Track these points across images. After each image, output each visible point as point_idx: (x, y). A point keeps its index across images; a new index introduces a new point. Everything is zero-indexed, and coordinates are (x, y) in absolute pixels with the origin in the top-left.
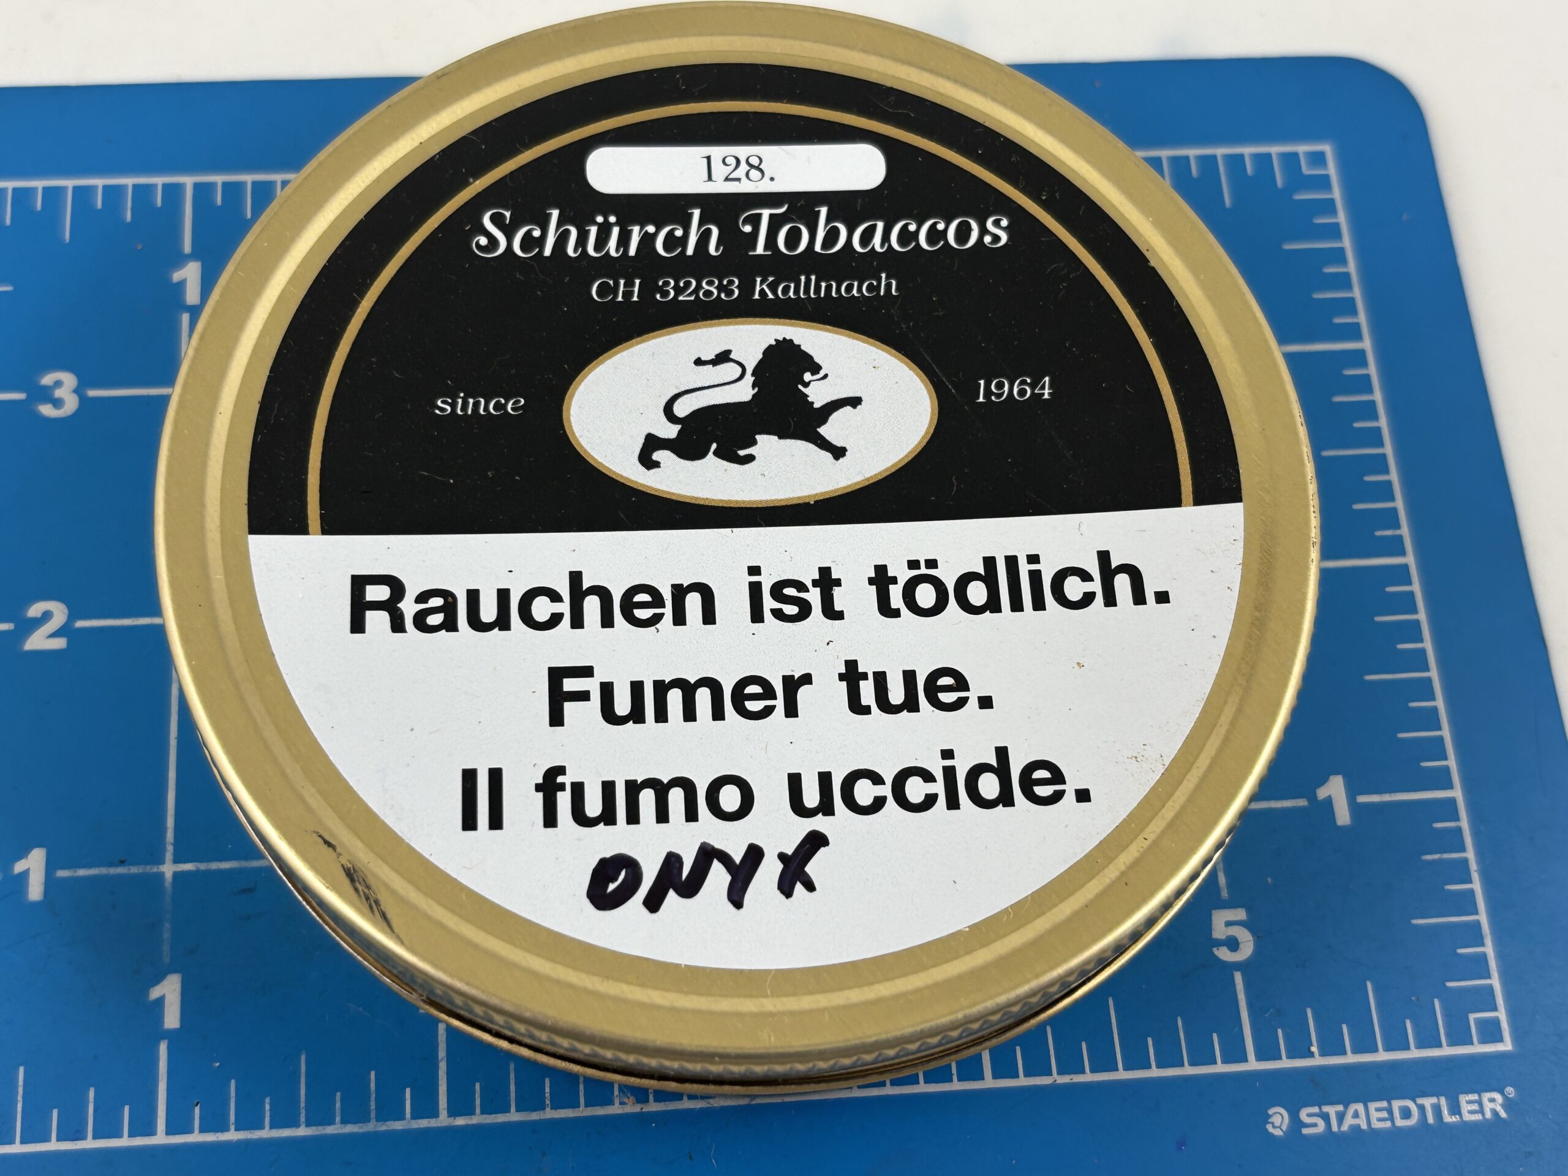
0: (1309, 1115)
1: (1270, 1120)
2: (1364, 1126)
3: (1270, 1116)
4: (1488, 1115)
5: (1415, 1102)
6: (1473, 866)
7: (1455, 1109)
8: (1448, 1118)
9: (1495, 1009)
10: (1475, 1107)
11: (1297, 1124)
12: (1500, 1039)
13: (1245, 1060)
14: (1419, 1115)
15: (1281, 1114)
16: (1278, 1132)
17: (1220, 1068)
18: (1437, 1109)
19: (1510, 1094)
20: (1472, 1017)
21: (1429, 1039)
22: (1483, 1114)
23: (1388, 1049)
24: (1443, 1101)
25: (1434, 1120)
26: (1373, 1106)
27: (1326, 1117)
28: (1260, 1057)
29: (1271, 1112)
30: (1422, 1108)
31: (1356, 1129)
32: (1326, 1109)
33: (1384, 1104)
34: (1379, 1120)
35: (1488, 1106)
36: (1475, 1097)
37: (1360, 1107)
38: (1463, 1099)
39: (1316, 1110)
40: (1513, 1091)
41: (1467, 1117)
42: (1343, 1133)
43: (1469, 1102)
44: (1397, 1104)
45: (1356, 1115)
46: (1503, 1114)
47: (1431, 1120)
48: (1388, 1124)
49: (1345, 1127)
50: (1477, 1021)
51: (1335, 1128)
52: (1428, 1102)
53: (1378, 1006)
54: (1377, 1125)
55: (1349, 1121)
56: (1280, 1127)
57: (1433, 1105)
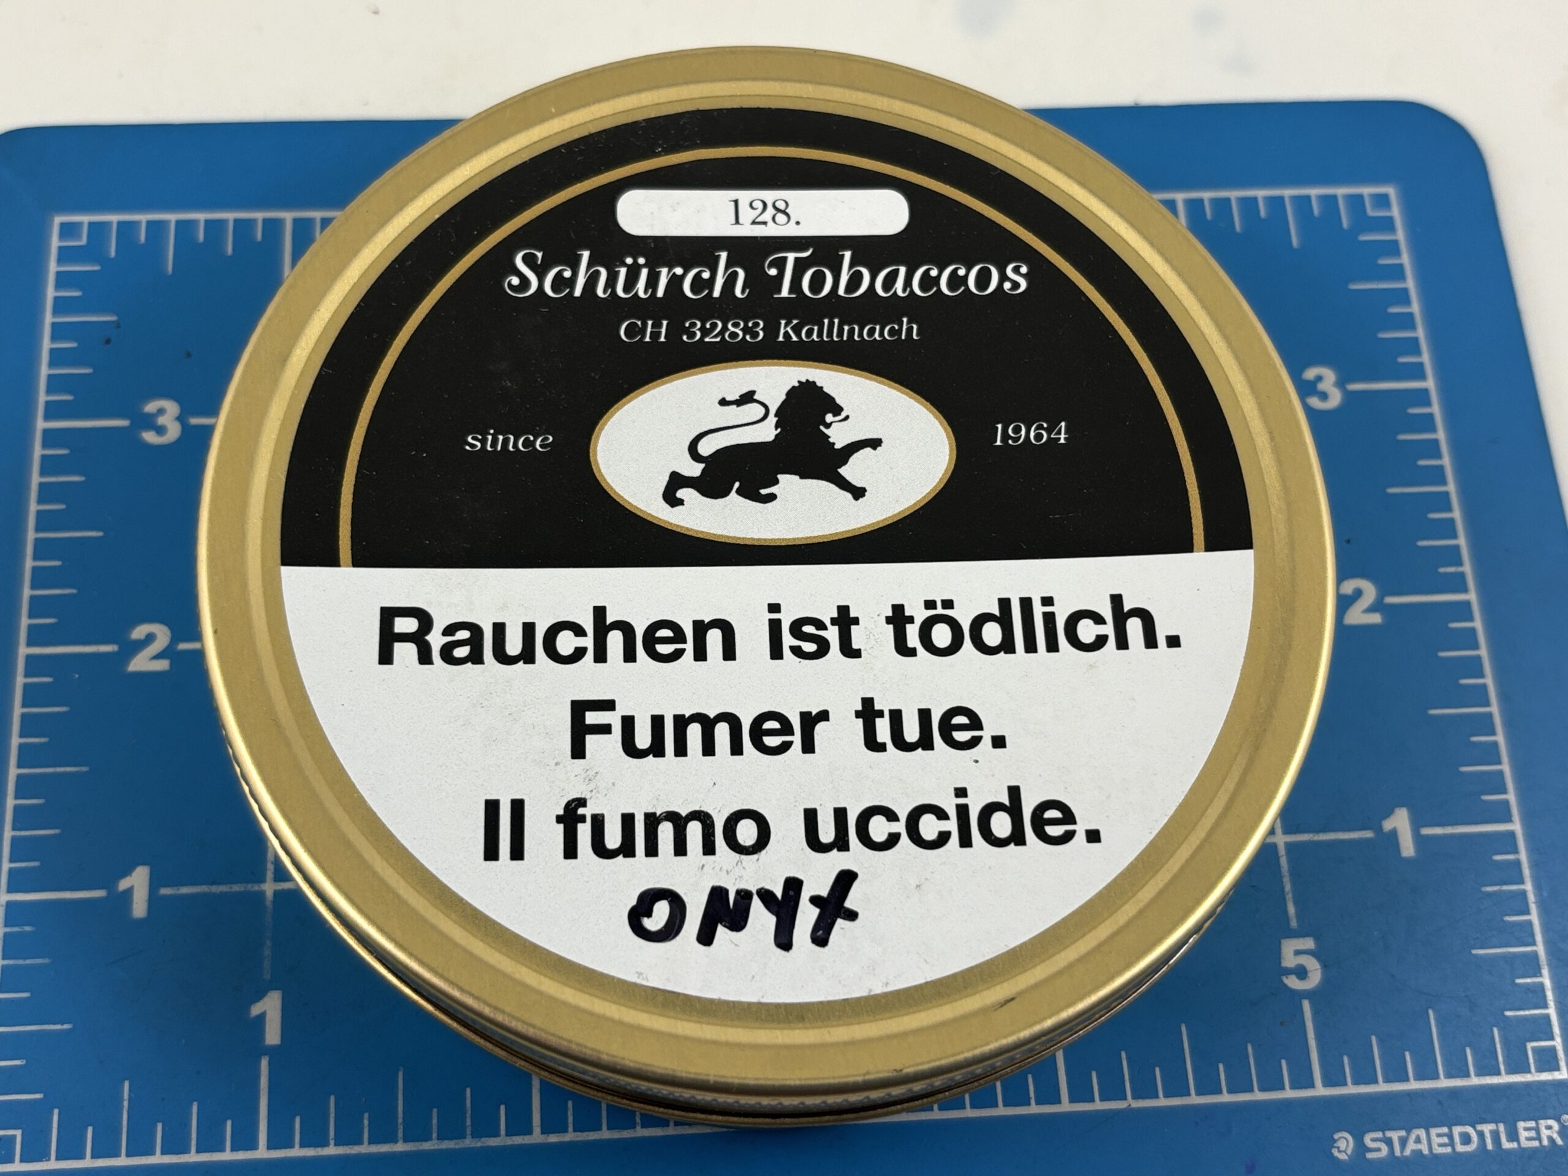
1: (1336, 1145)
2: (1425, 1152)
3: (1335, 1141)
4: (1545, 1142)
5: (1474, 1128)
6: (1531, 898)
7: (1513, 1136)
8: (1505, 1145)
10: (1533, 1134)
11: (1361, 1148)
12: (1556, 1068)
13: (1312, 1085)
14: (1478, 1142)
15: (1344, 1139)
16: (1344, 1157)
18: (1496, 1135)
19: (1566, 1122)
20: (1530, 1046)
21: (1488, 1068)
22: (1539, 1141)
23: (1449, 1076)
24: (1501, 1127)
25: (1493, 1147)
26: (1435, 1131)
27: (1390, 1142)
28: (1326, 1083)
29: (1336, 1136)
30: (1481, 1135)
31: (1418, 1154)
32: (1389, 1134)
33: (1446, 1130)
35: (1545, 1134)
36: (1533, 1124)
37: (1423, 1133)
38: (1521, 1125)
39: (1381, 1135)
41: (1525, 1144)
42: (1406, 1158)
43: (1527, 1129)
44: (1458, 1131)
45: (1418, 1140)
46: (1559, 1142)
47: (1490, 1147)
48: (1449, 1150)
49: (1407, 1152)
50: (1534, 1050)
51: (1398, 1153)
52: (1487, 1128)
53: (1440, 1034)
54: (1437, 1150)
55: (1411, 1146)
56: (1345, 1152)
57: (1491, 1132)
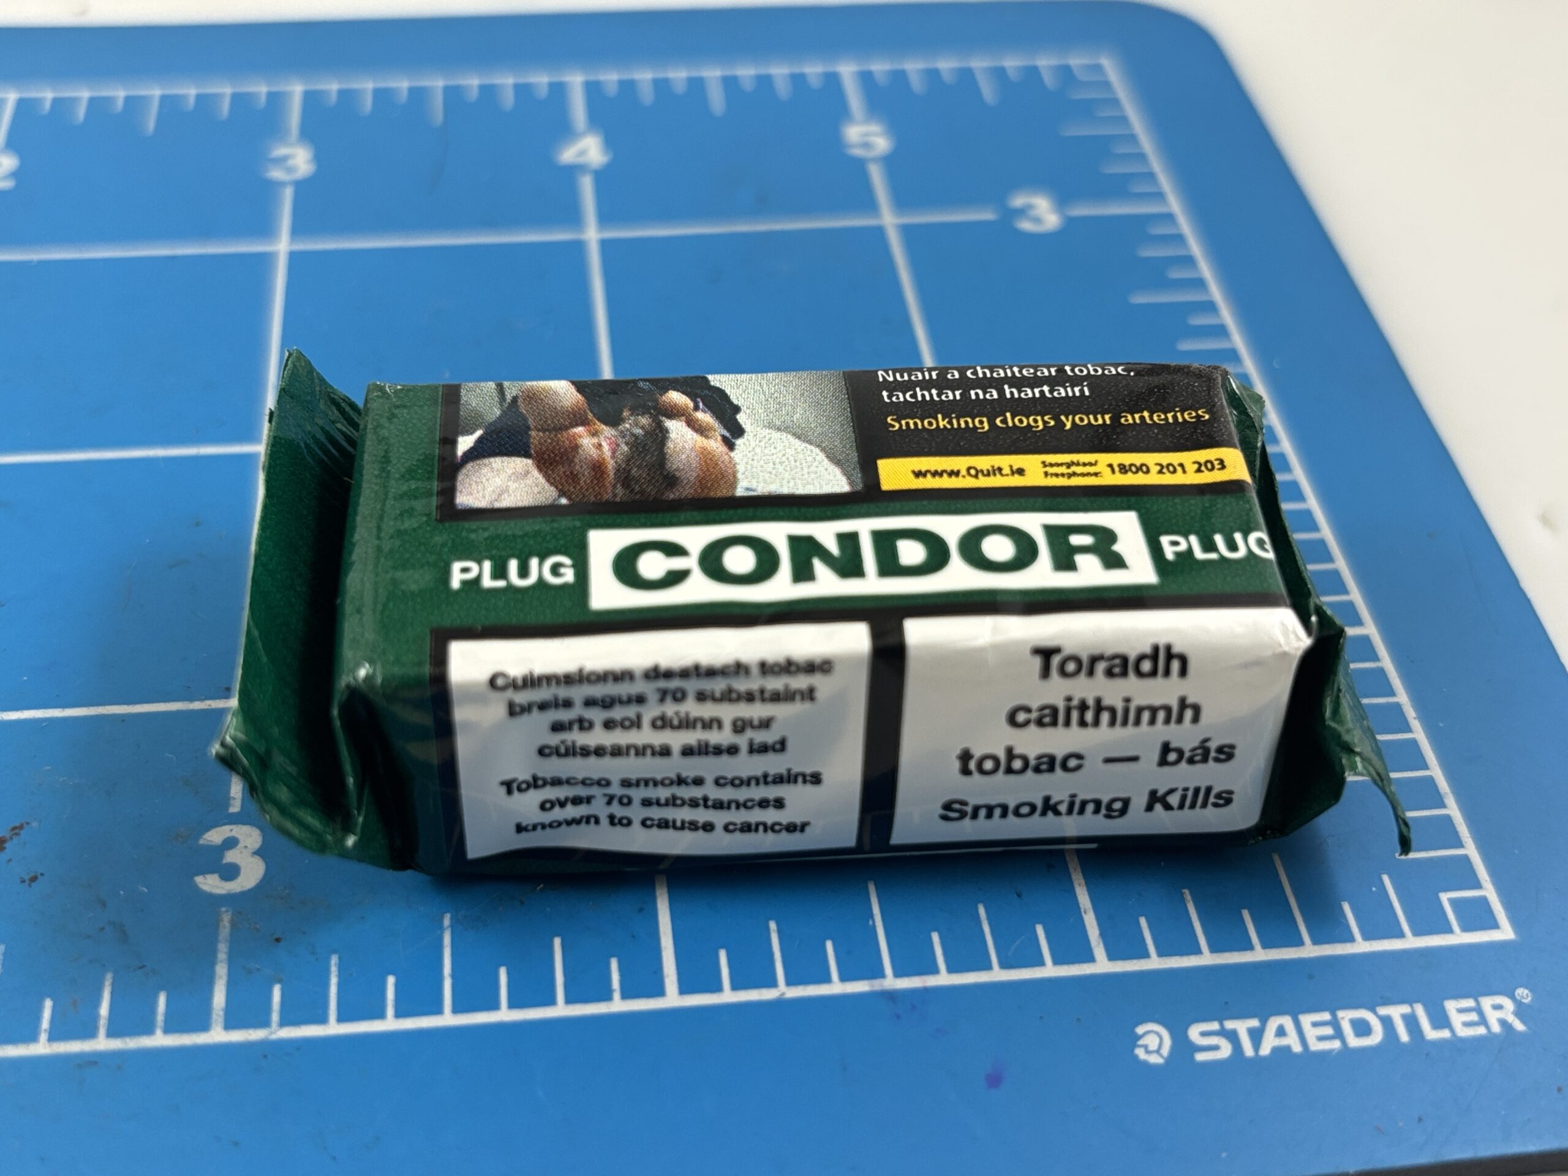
0: (1204, 1034)
1: (1140, 1042)
2: (1297, 1048)
3: (1140, 1037)
4: (1496, 1028)
5: (1375, 1013)
6: (1410, 713)
7: (1440, 1020)
8: (1431, 1034)
9: (1478, 886)
10: (1474, 1017)
11: (1183, 1048)
12: (1495, 925)
13: (1090, 959)
14: (1383, 1031)
15: (1157, 1033)
16: (1154, 1059)
17: (1050, 970)
18: (1411, 1022)
19: (1524, 998)
20: (1445, 897)
21: (1382, 927)
22: (1487, 1027)
23: (1319, 942)
24: (1420, 1011)
25: (1409, 1036)
26: (1306, 1020)
27: (1232, 1037)
28: (1112, 956)
29: (1140, 1030)
30: (1387, 1022)
31: (1281, 1052)
32: (1230, 1025)
33: (1326, 1016)
34: (1321, 1039)
35: (1493, 1017)
36: (1470, 1003)
37: (1287, 1021)
38: (1451, 1006)
39: (1215, 1026)
40: (1529, 994)
41: (1463, 1032)
42: (1264, 1058)
43: (1461, 1011)
44: (1346, 1017)
45: (1281, 1032)
46: (1519, 1026)
47: (1404, 1036)
48: (1336, 1044)
49: (1265, 1050)
50: (1453, 902)
51: (1249, 1051)
52: (1396, 1012)
54: (1315, 1046)
55: (1269, 1043)
56: (1158, 1051)
57: (1405, 1017)
